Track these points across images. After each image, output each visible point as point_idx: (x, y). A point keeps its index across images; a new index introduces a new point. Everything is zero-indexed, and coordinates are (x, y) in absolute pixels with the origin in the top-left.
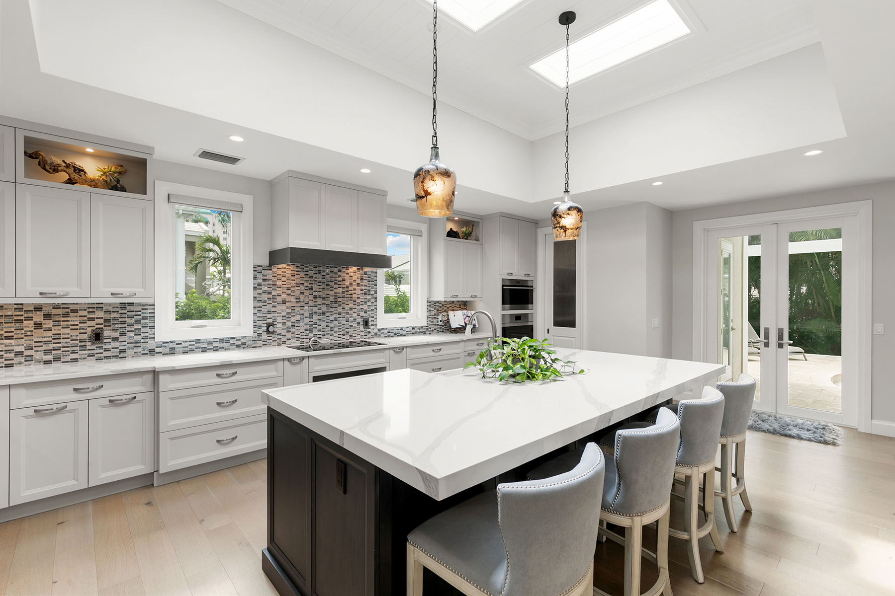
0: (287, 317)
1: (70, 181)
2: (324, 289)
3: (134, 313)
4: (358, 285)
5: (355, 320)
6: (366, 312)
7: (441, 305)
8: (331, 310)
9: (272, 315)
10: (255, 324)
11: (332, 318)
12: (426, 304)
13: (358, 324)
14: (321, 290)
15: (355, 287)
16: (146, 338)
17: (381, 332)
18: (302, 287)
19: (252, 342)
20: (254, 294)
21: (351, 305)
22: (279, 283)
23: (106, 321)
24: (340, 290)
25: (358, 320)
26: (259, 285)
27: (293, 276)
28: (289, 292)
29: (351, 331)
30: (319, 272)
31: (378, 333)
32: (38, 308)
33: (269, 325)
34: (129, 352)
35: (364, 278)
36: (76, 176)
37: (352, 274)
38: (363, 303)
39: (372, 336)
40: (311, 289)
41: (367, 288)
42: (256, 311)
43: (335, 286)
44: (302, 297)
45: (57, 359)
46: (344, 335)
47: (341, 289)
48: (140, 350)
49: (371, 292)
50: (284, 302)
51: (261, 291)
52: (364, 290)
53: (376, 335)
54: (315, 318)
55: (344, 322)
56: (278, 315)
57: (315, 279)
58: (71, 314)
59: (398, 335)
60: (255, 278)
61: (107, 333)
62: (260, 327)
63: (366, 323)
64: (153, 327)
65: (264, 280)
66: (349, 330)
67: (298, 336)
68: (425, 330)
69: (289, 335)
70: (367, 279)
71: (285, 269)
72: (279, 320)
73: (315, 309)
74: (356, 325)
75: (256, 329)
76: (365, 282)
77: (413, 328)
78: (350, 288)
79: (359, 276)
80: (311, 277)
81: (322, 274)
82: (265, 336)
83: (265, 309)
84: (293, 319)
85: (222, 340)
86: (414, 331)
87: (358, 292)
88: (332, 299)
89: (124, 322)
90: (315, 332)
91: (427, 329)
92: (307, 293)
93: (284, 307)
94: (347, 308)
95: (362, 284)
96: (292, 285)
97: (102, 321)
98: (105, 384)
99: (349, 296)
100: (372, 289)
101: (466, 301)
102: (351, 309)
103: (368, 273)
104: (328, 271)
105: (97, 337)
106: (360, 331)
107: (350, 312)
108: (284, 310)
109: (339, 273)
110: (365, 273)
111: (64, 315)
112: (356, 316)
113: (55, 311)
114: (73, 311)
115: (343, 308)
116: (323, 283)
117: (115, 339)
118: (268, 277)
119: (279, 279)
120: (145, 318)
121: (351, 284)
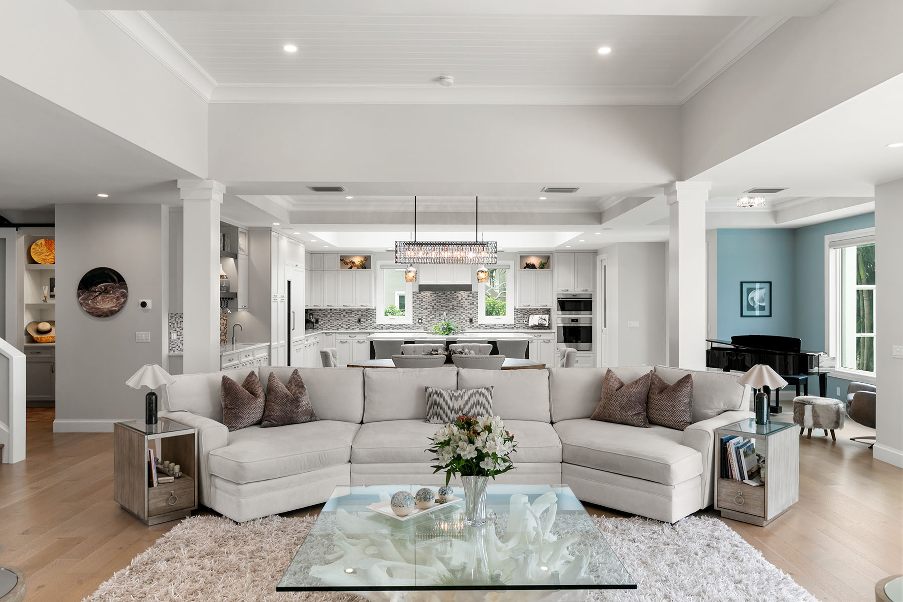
0: (428, 316)
1: (351, 267)
2: (446, 302)
3: (370, 313)
4: (466, 299)
5: (464, 319)
6: (471, 314)
7: (526, 311)
8: (451, 313)
9: (421, 315)
10: (413, 318)
11: (451, 317)
12: (513, 310)
13: (466, 321)
15: (465, 301)
16: (373, 322)
17: (481, 326)
18: (435, 301)
19: (412, 327)
20: (413, 305)
21: (462, 311)
22: (424, 300)
23: (362, 315)
24: (455, 303)
25: (466, 319)
26: (415, 301)
27: (431, 296)
28: (429, 304)
30: (444, 293)
31: (479, 327)
32: (344, 310)
33: (419, 319)
35: (470, 296)
36: (352, 265)
37: (463, 294)
38: (469, 309)
39: (475, 328)
40: (440, 302)
41: (472, 301)
42: (414, 313)
43: (453, 301)
44: (435, 306)
45: (349, 328)
48: (372, 327)
49: (474, 303)
50: (426, 308)
51: (416, 304)
52: (470, 303)
53: (477, 327)
55: (458, 319)
56: (424, 315)
57: (442, 297)
58: (353, 313)
60: (413, 298)
61: (362, 320)
62: (415, 320)
63: (471, 321)
64: (376, 318)
65: (417, 298)
66: (461, 324)
68: (513, 327)
69: (429, 325)
70: (472, 296)
71: (428, 293)
73: (442, 312)
76: (470, 298)
77: (504, 325)
78: (462, 301)
80: (440, 296)
81: (446, 295)
82: (418, 324)
83: (418, 312)
84: (431, 317)
85: (400, 325)
86: (504, 326)
87: (466, 303)
88: (451, 307)
89: (367, 316)
91: (515, 326)
92: (438, 304)
93: (426, 311)
94: (460, 312)
96: (430, 300)
97: (360, 315)
98: (357, 335)
99: (461, 306)
101: (549, 309)
102: (462, 313)
104: (449, 293)
105: (359, 321)
106: (467, 324)
107: (461, 314)
108: (426, 313)
109: (455, 294)
110: (471, 293)
111: (351, 313)
112: (465, 317)
113: (349, 311)
114: (353, 311)
115: (457, 312)
116: (446, 299)
117: (364, 322)
118: (419, 297)
119: (424, 298)
120: (373, 314)
121: (462, 299)
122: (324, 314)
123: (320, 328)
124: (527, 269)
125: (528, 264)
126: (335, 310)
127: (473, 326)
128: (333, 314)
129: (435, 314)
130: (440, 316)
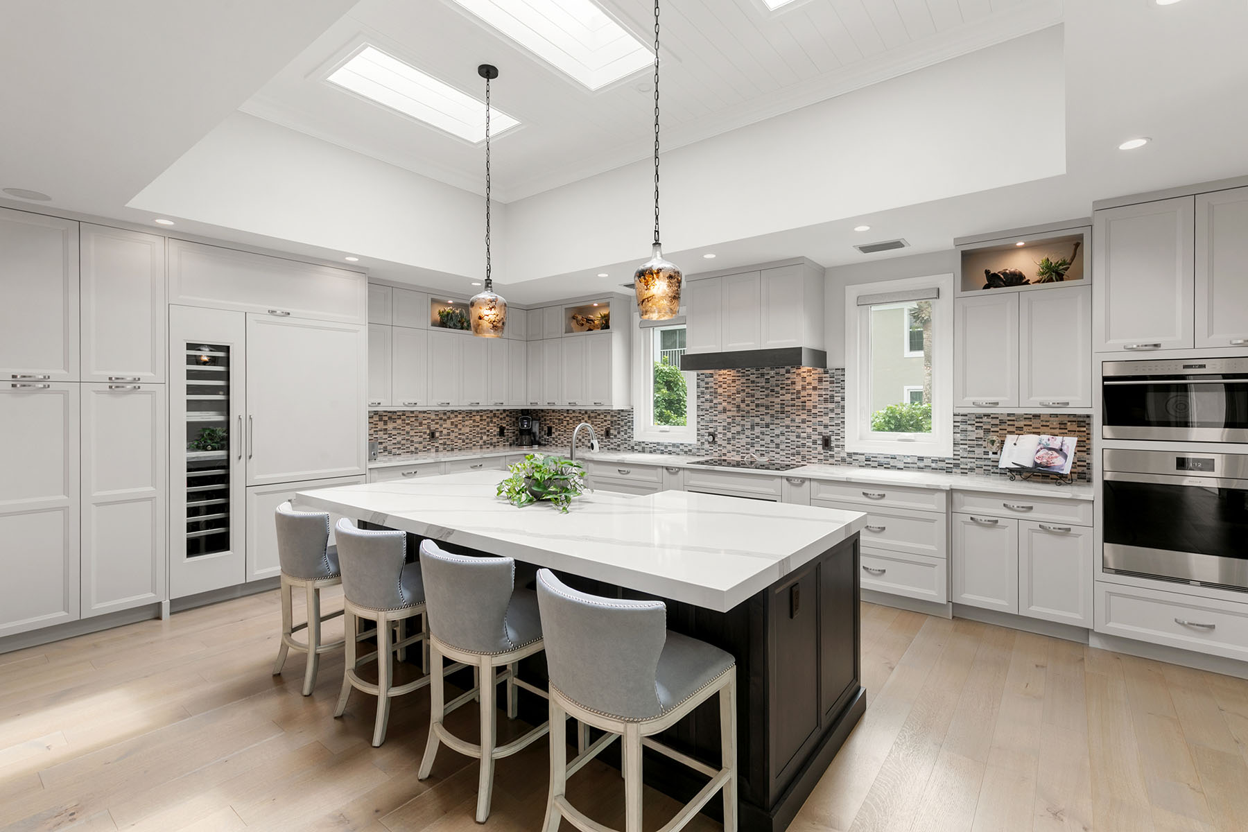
0: (727, 428)
1: (590, 330)
2: (767, 396)
3: (624, 418)
5: (809, 437)
6: (826, 426)
7: (997, 422)
8: (776, 421)
9: (714, 424)
10: (699, 432)
11: (777, 432)
12: (952, 418)
13: (815, 442)
14: (764, 397)
15: (811, 392)
16: (630, 437)
17: (853, 458)
18: (743, 394)
19: (696, 450)
20: (697, 402)
21: (804, 417)
22: (720, 390)
23: (612, 422)
24: (788, 397)
25: (814, 437)
26: (703, 393)
27: (734, 381)
28: (730, 400)
29: (804, 451)
30: (763, 375)
31: (847, 459)
32: (586, 412)
33: (710, 434)
34: (622, 447)
35: (824, 379)
36: (592, 325)
37: (805, 375)
38: (822, 414)
39: (836, 462)
40: (753, 396)
41: (829, 393)
42: (699, 420)
43: (781, 392)
44: (743, 406)
46: (793, 455)
47: (790, 395)
48: (626, 446)
49: (836, 398)
50: (725, 410)
51: (703, 400)
52: (824, 396)
53: (843, 460)
54: (758, 430)
55: (794, 438)
56: (719, 424)
57: (758, 385)
58: (598, 417)
59: (885, 466)
60: (698, 386)
61: (612, 431)
62: (702, 436)
63: (826, 443)
64: (633, 429)
65: (707, 388)
66: (801, 449)
67: (738, 449)
68: (952, 466)
69: (730, 447)
70: (829, 379)
71: (726, 375)
72: (720, 429)
73: (757, 420)
74: (811, 444)
75: (699, 437)
76: (824, 384)
77: (921, 459)
78: (803, 393)
79: (816, 377)
80: (753, 382)
81: (766, 377)
82: (707, 446)
83: (707, 418)
84: (734, 430)
85: (674, 445)
86: (921, 464)
87: (815, 398)
88: (778, 408)
89: (619, 424)
90: (757, 447)
91: (956, 466)
92: (748, 401)
93: (724, 416)
94: (798, 419)
95: (821, 387)
96: (732, 392)
97: (609, 422)
99: (800, 404)
100: (836, 395)
102: (804, 421)
103: (830, 372)
104: (772, 373)
105: (608, 434)
106: (816, 452)
107: (802, 425)
108: (725, 420)
109: (787, 375)
110: (826, 372)
111: (596, 418)
112: (811, 432)
113: (592, 415)
114: (599, 415)
115: (793, 420)
116: (767, 389)
117: (615, 436)
118: (710, 385)
119: (720, 386)
120: (629, 422)
121: (804, 388)
122: (559, 419)
123: (554, 444)
124: (992, 290)
125: (995, 275)
126: (574, 411)
127: (832, 456)
128: (571, 419)
129: (742, 422)
130: (752, 428)
